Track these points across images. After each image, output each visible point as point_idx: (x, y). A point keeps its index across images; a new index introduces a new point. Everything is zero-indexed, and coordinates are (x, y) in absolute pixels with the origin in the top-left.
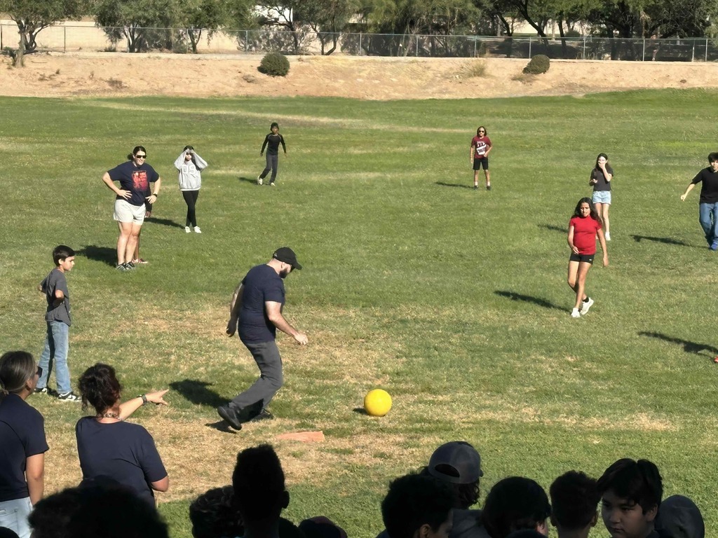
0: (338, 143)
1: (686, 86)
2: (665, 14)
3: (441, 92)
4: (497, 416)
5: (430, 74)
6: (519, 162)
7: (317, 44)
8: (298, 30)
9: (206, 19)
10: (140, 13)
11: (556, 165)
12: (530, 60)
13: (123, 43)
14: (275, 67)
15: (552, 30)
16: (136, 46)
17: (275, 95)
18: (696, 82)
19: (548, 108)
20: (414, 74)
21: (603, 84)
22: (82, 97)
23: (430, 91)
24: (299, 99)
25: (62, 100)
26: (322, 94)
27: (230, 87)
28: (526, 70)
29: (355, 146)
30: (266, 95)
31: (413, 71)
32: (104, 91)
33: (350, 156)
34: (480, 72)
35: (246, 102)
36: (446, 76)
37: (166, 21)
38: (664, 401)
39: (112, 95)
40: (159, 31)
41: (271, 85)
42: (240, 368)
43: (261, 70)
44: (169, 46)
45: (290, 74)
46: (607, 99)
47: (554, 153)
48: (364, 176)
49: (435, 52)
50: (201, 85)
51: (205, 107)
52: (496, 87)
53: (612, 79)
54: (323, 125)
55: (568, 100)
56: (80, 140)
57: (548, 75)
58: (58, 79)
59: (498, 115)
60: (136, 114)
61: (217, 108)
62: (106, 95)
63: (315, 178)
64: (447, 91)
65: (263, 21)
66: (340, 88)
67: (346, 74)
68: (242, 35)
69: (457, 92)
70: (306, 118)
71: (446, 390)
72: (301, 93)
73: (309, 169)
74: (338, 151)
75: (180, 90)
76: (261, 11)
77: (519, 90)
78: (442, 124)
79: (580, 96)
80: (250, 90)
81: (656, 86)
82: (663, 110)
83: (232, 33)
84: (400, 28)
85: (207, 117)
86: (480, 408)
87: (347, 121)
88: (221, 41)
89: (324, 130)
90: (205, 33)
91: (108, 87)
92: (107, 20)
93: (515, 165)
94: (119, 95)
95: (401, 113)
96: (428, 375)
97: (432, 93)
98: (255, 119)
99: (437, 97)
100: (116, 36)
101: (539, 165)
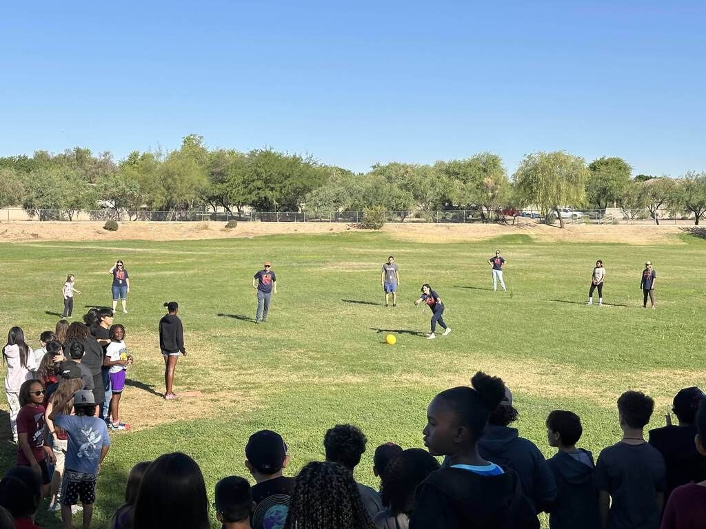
0: (150, 259)
1: (297, 232)
2: (283, 202)
3: (189, 237)
4: (281, 379)
5: (183, 229)
6: (237, 266)
7: (127, 216)
8: (119, 210)
9: (76, 205)
10: (44, 203)
11: (252, 266)
12: (228, 222)
13: (36, 217)
14: (111, 227)
15: (234, 210)
16: (42, 218)
17: (112, 239)
18: (301, 231)
19: (239, 242)
20: (176, 229)
21: (261, 232)
22: (19, 242)
23: (184, 236)
24: (123, 241)
25: (10, 243)
26: (135, 238)
27: (91, 236)
28: (226, 226)
29: (159, 260)
30: (109, 240)
31: (176, 228)
32: (30, 239)
33: (158, 264)
34: (206, 228)
35: (99, 242)
36: (190, 230)
37: (57, 207)
38: (355, 369)
39: (34, 241)
40: (53, 211)
41: (110, 235)
42: (146, 362)
43: (105, 228)
44: (58, 219)
45: (119, 229)
46: (264, 238)
47: (250, 262)
48: (168, 273)
49: (182, 219)
50: (77, 235)
51: (79, 245)
52: (214, 234)
53: (265, 230)
54: (139, 252)
55: (246, 239)
56: (24, 261)
57: (236, 228)
58: (7, 234)
59: (217, 246)
60: (48, 249)
61: (86, 245)
62: (31, 241)
63: (145, 274)
64: (191, 236)
65: (102, 207)
66: (143, 236)
67: (145, 229)
68: (93, 213)
69: (196, 237)
70: (130, 249)
71: (250, 368)
72: (124, 238)
73: (142, 271)
74: (151, 262)
75: (67, 238)
76: (101, 202)
77: (224, 235)
78: (194, 251)
79: (251, 237)
80: (100, 237)
81: (284, 233)
82: (289, 243)
83: (88, 212)
84: (167, 209)
85: (83, 250)
86: (271, 376)
87: (149, 250)
88: (84, 215)
89: (140, 254)
90: (75, 212)
91: (31, 237)
92: (28, 206)
93: (235, 267)
94: (37, 241)
95: (173, 246)
96: (238, 361)
97: (185, 237)
98: (106, 250)
99: (187, 239)
100: (33, 214)
101: (245, 266)
